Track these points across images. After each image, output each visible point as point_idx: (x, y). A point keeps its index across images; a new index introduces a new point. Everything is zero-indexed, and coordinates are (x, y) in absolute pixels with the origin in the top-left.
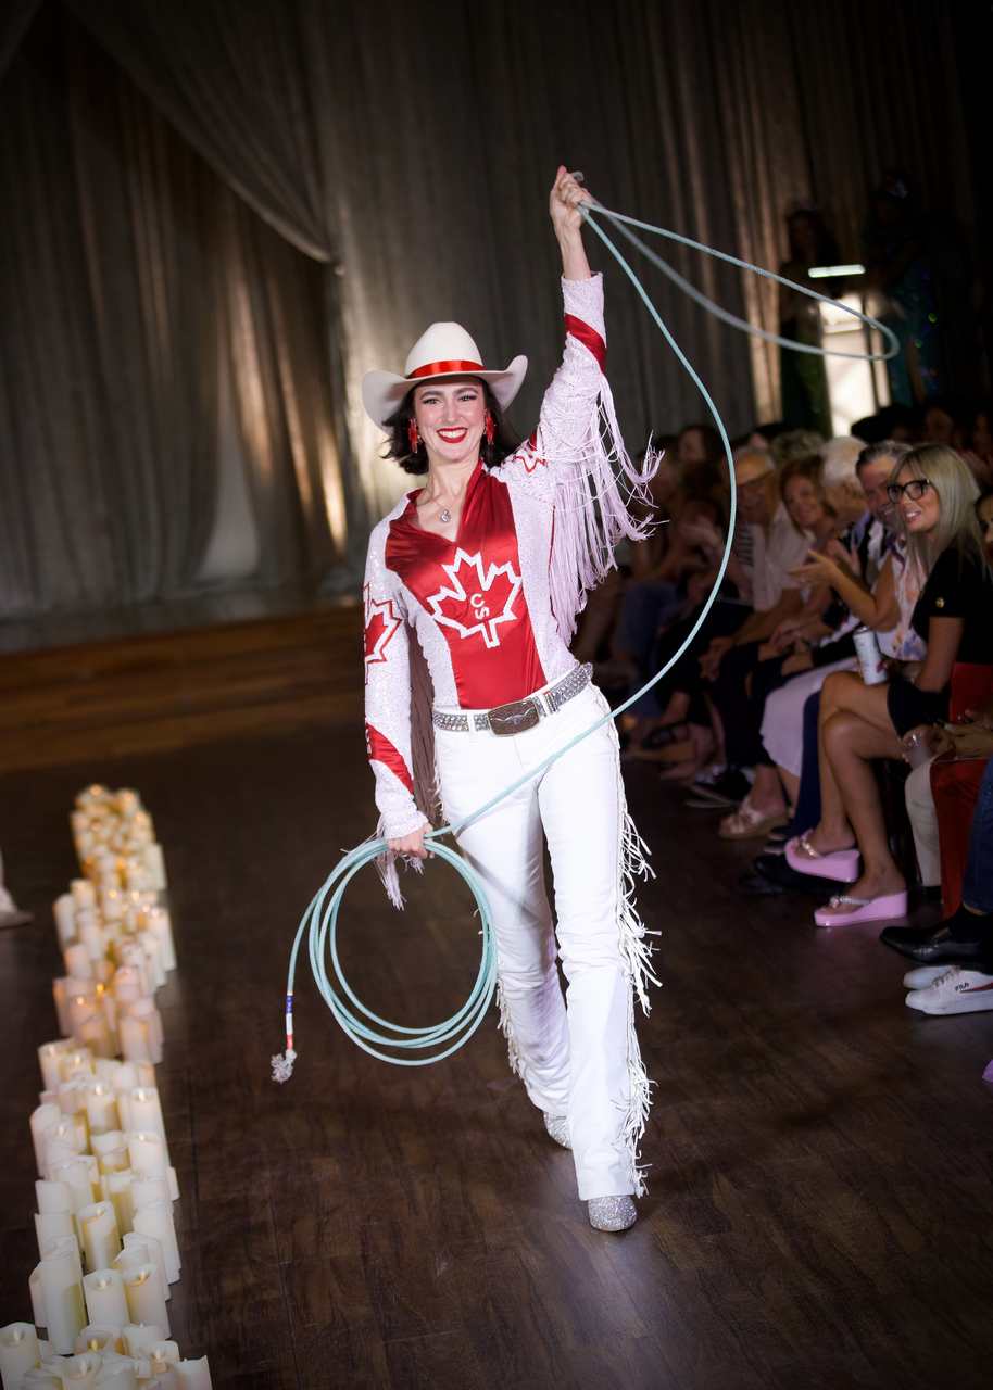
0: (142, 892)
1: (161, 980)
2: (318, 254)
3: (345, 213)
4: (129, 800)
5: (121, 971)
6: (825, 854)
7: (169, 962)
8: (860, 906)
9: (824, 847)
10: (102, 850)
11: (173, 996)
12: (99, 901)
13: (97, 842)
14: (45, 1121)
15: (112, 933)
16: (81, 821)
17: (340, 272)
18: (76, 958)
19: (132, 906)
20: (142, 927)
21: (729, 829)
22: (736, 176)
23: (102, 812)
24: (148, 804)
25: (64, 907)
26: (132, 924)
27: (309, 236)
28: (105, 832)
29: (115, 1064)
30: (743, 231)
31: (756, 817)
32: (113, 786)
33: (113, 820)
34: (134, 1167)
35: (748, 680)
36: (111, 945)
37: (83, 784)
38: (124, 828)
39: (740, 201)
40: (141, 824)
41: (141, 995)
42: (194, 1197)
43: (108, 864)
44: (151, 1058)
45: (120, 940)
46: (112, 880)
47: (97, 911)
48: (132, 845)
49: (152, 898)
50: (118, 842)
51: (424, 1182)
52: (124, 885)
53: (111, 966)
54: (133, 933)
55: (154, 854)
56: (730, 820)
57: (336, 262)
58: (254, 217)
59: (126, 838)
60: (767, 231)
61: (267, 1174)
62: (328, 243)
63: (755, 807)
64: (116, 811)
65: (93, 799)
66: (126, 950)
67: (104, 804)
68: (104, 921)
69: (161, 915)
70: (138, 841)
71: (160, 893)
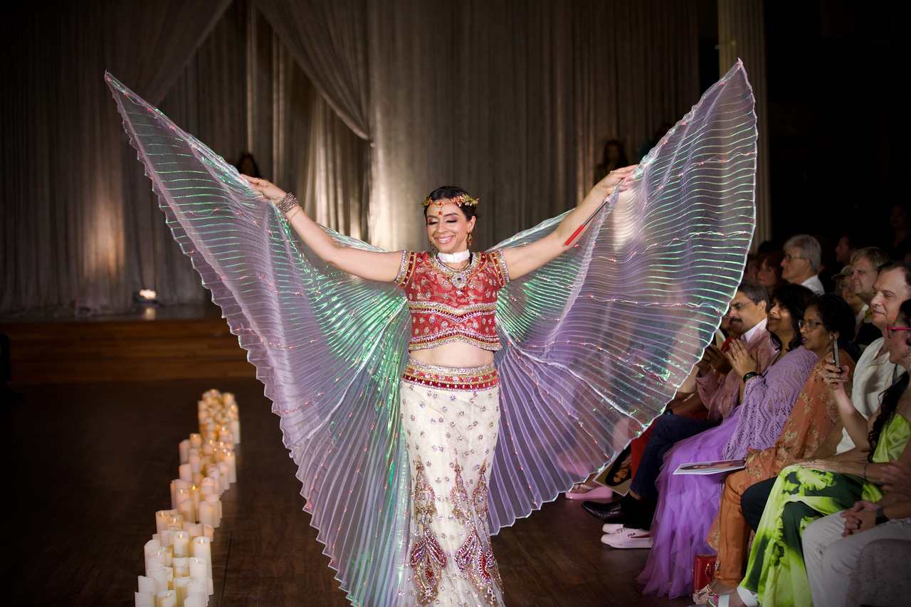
0: (225, 443)
1: (227, 486)
2: (362, 135)
3: (378, 116)
4: (229, 398)
5: (205, 479)
7: (233, 478)
8: (589, 490)
10: (210, 420)
11: (232, 496)
12: (203, 444)
13: (209, 416)
14: (151, 548)
15: (206, 460)
16: (202, 406)
17: (372, 145)
18: (184, 470)
19: (219, 449)
20: (221, 459)
22: (579, 118)
23: (215, 402)
24: (238, 401)
25: (184, 445)
26: (217, 457)
27: (358, 125)
28: (213, 412)
29: (195, 524)
30: (580, 148)
32: (223, 390)
33: (219, 407)
34: (192, 575)
36: (204, 466)
37: (208, 389)
38: (224, 411)
39: (580, 133)
40: (233, 409)
41: (214, 493)
42: (221, 593)
43: (211, 427)
44: (213, 526)
45: (209, 464)
46: (212, 435)
47: (200, 450)
48: (225, 420)
49: (230, 447)
50: (219, 417)
52: (217, 439)
53: (203, 476)
54: (215, 461)
55: (236, 426)
57: (370, 141)
58: (333, 113)
59: (224, 416)
60: (592, 149)
61: (260, 588)
62: (369, 130)
64: (222, 403)
65: (211, 397)
66: (211, 469)
67: (217, 398)
68: (203, 454)
69: (232, 455)
70: (229, 418)
71: (236, 445)
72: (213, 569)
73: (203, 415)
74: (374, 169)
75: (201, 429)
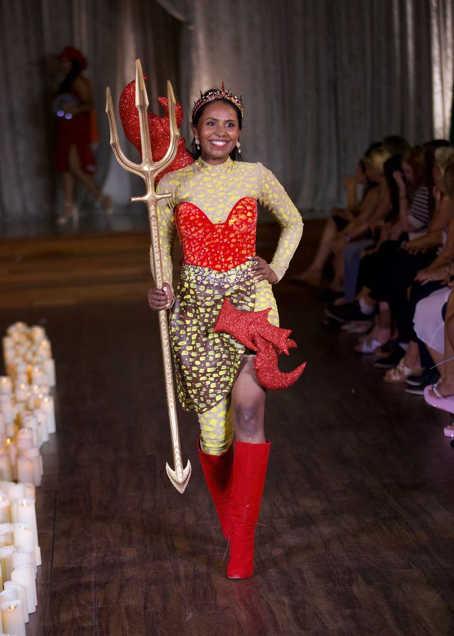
0: (40, 386)
1: (45, 438)
2: (179, 16)
4: (38, 333)
5: (22, 431)
6: (445, 397)
7: (52, 428)
9: (445, 393)
10: (19, 360)
11: (53, 449)
12: (14, 389)
13: (17, 355)
15: (20, 408)
16: (8, 343)
17: (191, 28)
19: (33, 394)
20: (37, 407)
21: (390, 376)
23: (23, 339)
24: (49, 335)
26: (32, 404)
28: (22, 350)
29: (13, 484)
30: (434, 21)
31: (407, 371)
32: (31, 322)
33: (28, 344)
34: (16, 543)
35: (409, 291)
36: (18, 416)
37: (13, 321)
38: (34, 348)
40: (44, 346)
41: (33, 446)
42: (50, 563)
43: (22, 368)
44: (34, 483)
45: (24, 413)
46: (23, 378)
47: (12, 396)
48: (37, 359)
49: (46, 390)
50: (29, 356)
51: (185, 566)
52: (30, 382)
53: (17, 427)
54: (30, 408)
55: (50, 365)
56: (392, 372)
57: (190, 23)
59: (34, 354)
61: (94, 555)
62: (186, 9)
63: (406, 365)
64: (30, 338)
65: (17, 331)
66: (27, 418)
67: (23, 333)
68: (15, 401)
69: (49, 400)
70: (41, 356)
71: (51, 388)
72: (38, 534)
73: (10, 355)
74: (194, 56)
75: (9, 371)
